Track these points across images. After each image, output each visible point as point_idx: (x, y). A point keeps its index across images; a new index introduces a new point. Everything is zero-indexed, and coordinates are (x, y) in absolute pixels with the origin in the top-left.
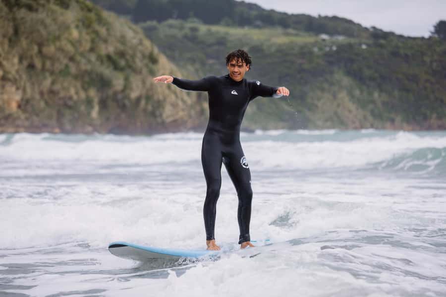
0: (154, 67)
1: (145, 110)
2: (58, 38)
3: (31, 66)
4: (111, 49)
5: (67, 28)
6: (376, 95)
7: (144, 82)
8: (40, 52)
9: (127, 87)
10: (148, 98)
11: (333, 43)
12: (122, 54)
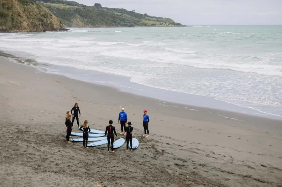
0: (52, 17)
1: (50, 26)
2: (33, 11)
3: (28, 17)
4: (43, 13)
5: (34, 9)
6: (85, 19)
7: (50, 20)
8: (29, 14)
9: (47, 21)
10: (51, 23)
11: (75, 8)
12: (45, 14)
